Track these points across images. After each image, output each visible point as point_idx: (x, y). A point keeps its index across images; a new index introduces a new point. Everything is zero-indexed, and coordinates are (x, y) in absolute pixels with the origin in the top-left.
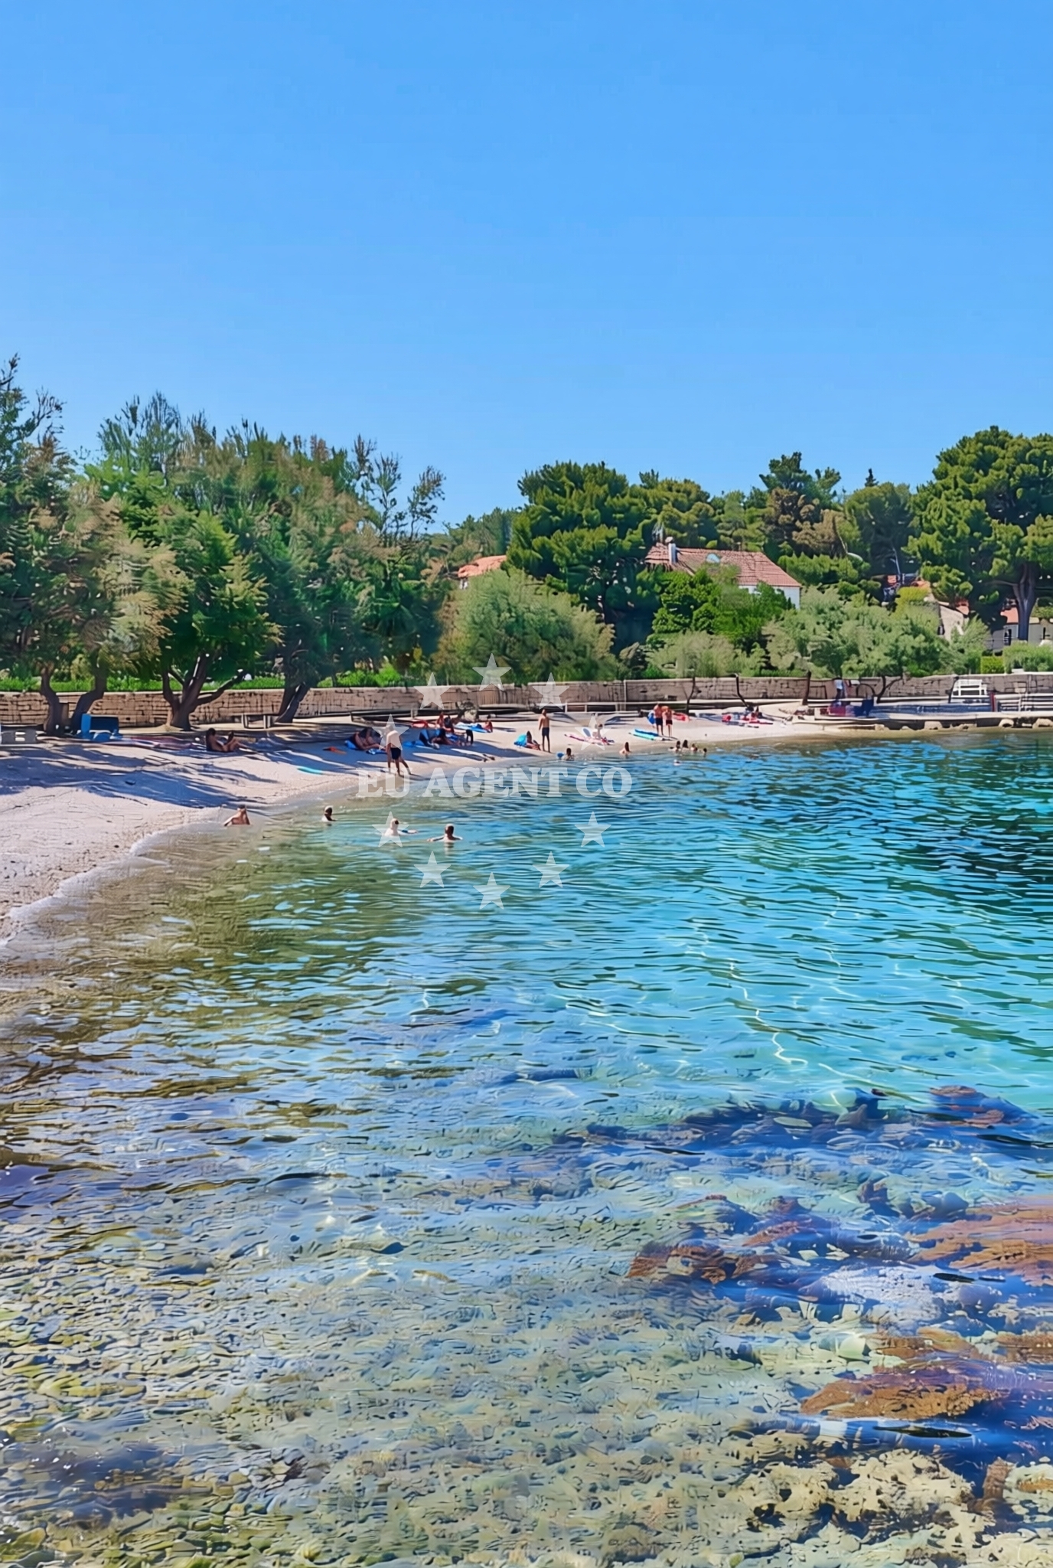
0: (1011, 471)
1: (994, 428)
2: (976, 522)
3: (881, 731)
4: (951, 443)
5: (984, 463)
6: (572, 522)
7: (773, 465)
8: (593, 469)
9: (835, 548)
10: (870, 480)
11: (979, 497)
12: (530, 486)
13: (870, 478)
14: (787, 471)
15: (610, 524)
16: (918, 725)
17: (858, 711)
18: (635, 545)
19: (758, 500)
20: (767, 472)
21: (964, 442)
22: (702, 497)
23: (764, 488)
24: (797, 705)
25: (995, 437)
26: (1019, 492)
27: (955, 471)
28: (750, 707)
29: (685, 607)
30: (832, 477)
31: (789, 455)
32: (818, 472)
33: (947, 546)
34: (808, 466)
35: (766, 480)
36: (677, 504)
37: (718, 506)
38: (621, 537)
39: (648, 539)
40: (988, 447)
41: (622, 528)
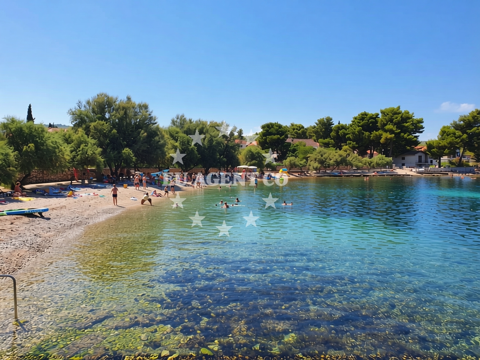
0: (368, 121)
2: (360, 132)
4: (356, 115)
5: (362, 119)
6: (271, 134)
10: (339, 123)
11: (361, 126)
12: (263, 127)
14: (321, 122)
15: (278, 134)
18: (284, 139)
19: (314, 128)
20: (317, 122)
21: (359, 115)
22: (303, 127)
23: (316, 125)
25: (365, 114)
26: (370, 125)
27: (356, 121)
29: (294, 151)
35: (316, 124)
36: (297, 129)
37: (306, 129)
38: (281, 137)
39: (287, 137)
40: (364, 116)
41: (281, 135)
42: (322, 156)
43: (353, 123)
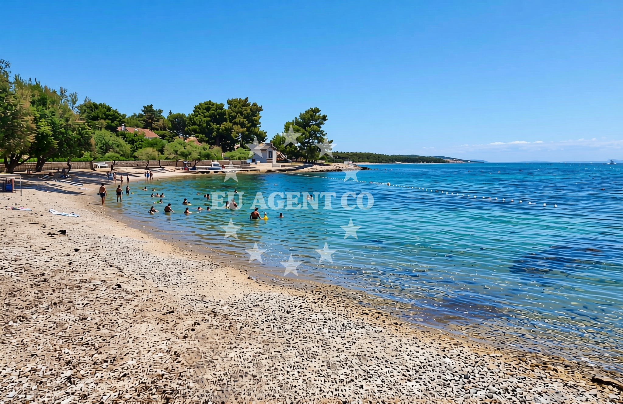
0: (215, 111)
1: (210, 101)
4: (198, 104)
5: (207, 109)
7: (145, 107)
8: (101, 105)
9: (164, 129)
11: (208, 117)
13: (170, 112)
14: (149, 109)
16: (208, 172)
19: (140, 116)
20: (143, 109)
21: (201, 104)
23: (142, 113)
26: (218, 116)
27: (199, 111)
28: (162, 168)
30: (160, 111)
31: (150, 105)
32: (157, 110)
33: (200, 129)
34: (154, 108)
35: (143, 111)
40: (208, 106)
43: (196, 113)
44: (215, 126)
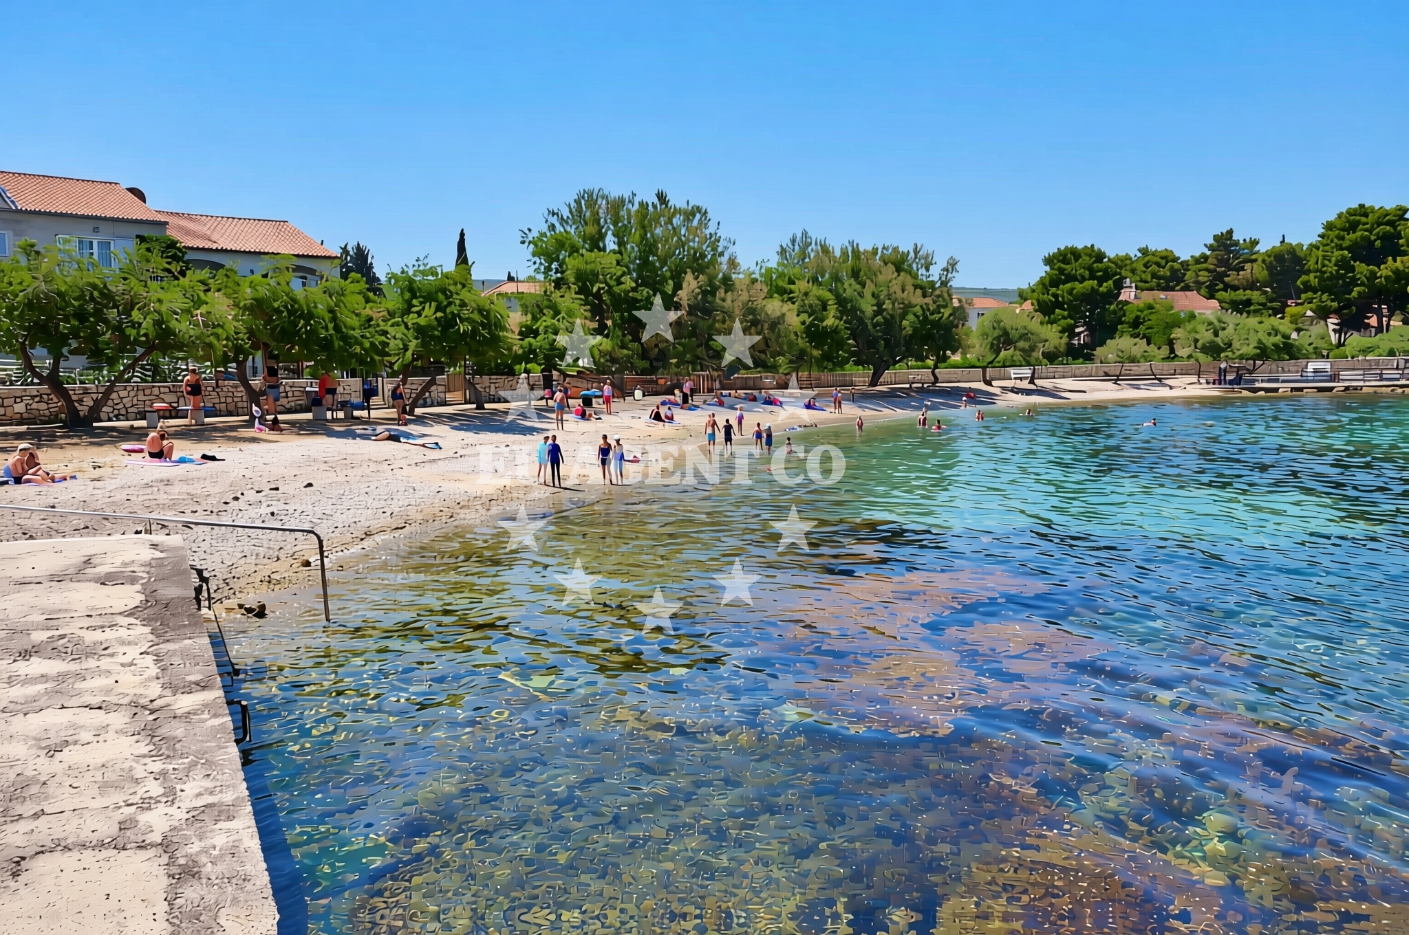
0: (1371, 231)
1: (1361, 205)
2: (1343, 264)
3: (1245, 393)
4: (1332, 217)
5: (1353, 227)
6: (1071, 278)
7: (1216, 238)
8: (1086, 249)
9: (1251, 286)
10: (1283, 242)
11: (1346, 249)
12: (1049, 261)
13: (1283, 240)
14: (1224, 242)
15: (1092, 277)
17: (1231, 382)
18: (1110, 291)
19: (1202, 259)
20: (1212, 241)
21: (1340, 215)
22: (1175, 259)
23: (1208, 252)
24: (1194, 379)
25: (1363, 211)
26: (1378, 243)
27: (1332, 234)
28: (1160, 380)
30: (1255, 243)
31: (1226, 231)
32: (1245, 240)
33: (1321, 280)
34: (1238, 237)
35: (1209, 247)
36: (1158, 265)
37: (1185, 265)
38: (1100, 286)
39: (1119, 286)
40: (1355, 218)
41: (1101, 281)
42: (1216, 334)
43: (1325, 241)
44: (1362, 268)
